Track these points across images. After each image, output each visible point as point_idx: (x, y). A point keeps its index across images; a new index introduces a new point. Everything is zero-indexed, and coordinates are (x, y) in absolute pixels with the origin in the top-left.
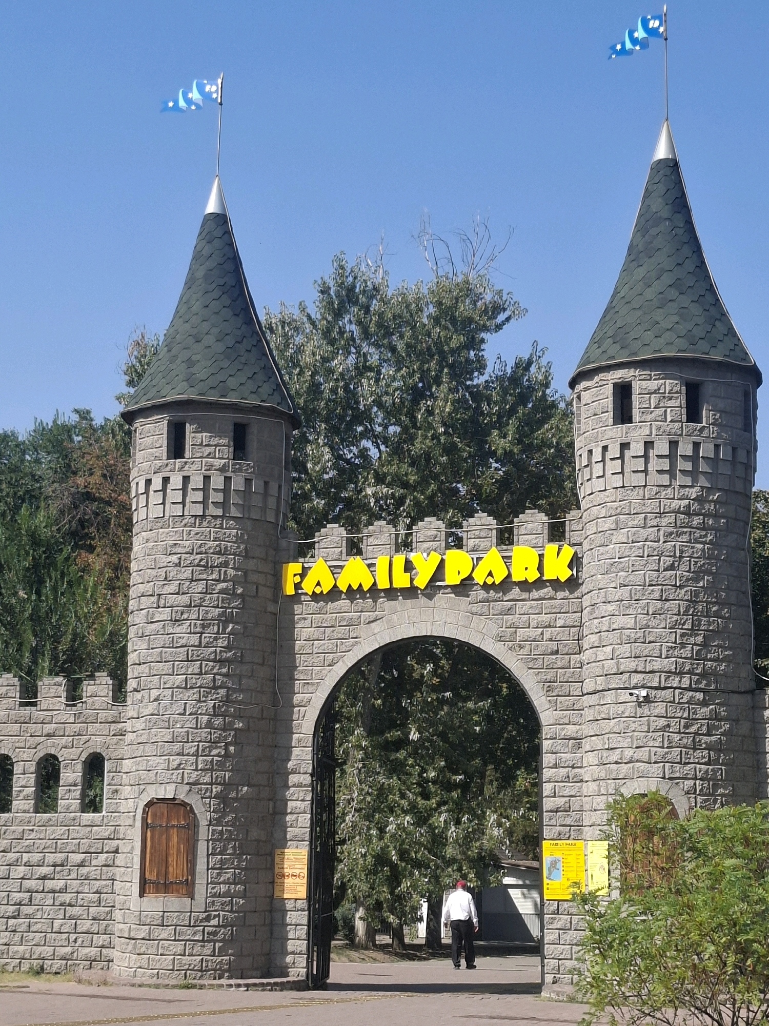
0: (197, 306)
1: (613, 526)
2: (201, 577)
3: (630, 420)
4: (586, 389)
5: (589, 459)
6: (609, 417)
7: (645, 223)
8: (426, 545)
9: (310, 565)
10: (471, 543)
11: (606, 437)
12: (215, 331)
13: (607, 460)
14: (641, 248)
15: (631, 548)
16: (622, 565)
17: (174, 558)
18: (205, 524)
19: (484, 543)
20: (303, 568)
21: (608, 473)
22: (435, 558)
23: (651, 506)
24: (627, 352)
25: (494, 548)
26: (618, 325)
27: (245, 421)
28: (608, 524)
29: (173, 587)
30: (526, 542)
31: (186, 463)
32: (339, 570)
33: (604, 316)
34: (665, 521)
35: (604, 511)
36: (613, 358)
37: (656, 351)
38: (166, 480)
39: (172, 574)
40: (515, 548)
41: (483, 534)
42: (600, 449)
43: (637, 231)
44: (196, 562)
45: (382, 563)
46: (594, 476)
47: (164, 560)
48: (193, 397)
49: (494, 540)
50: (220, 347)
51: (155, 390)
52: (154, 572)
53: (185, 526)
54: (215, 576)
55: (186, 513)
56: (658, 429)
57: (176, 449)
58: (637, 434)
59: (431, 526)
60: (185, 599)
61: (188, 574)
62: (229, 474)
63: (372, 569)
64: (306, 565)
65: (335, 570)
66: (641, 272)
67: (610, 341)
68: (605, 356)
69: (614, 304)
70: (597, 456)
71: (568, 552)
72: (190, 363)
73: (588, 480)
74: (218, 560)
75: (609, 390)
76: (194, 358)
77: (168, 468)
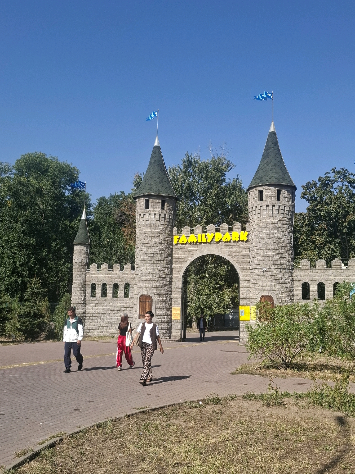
0: (152, 170)
1: (258, 227)
2: (153, 239)
3: (262, 200)
4: (251, 192)
5: (252, 210)
6: (257, 199)
7: (267, 148)
8: (211, 231)
9: (181, 236)
10: (222, 231)
11: (256, 204)
12: (157, 176)
13: (257, 210)
14: (266, 155)
15: (262, 233)
16: (260, 237)
17: (147, 235)
18: (154, 226)
19: (225, 231)
20: (179, 237)
21: (257, 214)
22: (213, 235)
23: (268, 222)
24: (262, 182)
25: (227, 232)
26: (260, 175)
27: (164, 200)
28: (257, 226)
29: (146, 242)
30: (235, 231)
31: (149, 210)
32: (188, 237)
33: (256, 173)
34: (271, 226)
35: (255, 223)
36: (258, 184)
37: (269, 182)
38: (144, 215)
39: (146, 238)
40: (233, 232)
41: (225, 229)
42: (255, 207)
43: (265, 151)
44: (152, 235)
45: (199, 236)
46: (253, 214)
47: (144, 235)
48: (151, 193)
49: (228, 230)
50: (158, 180)
51: (142, 191)
52: (142, 238)
53: (149, 226)
54: (157, 239)
55: (150, 223)
56: (270, 202)
57: (147, 207)
58: (264, 203)
59: (211, 227)
60: (150, 245)
61: (150, 238)
62: (160, 213)
63: (196, 237)
64: (180, 236)
65: (187, 237)
66: (266, 162)
67: (258, 179)
68: (256, 183)
69: (259, 170)
70: (254, 209)
71: (246, 233)
72: (150, 185)
73: (252, 215)
74: (158, 235)
75: (257, 192)
76: (152, 183)
77: (145, 212)
